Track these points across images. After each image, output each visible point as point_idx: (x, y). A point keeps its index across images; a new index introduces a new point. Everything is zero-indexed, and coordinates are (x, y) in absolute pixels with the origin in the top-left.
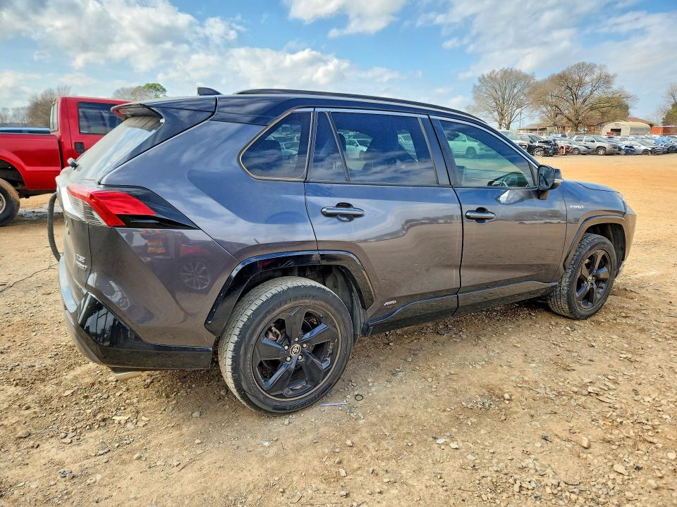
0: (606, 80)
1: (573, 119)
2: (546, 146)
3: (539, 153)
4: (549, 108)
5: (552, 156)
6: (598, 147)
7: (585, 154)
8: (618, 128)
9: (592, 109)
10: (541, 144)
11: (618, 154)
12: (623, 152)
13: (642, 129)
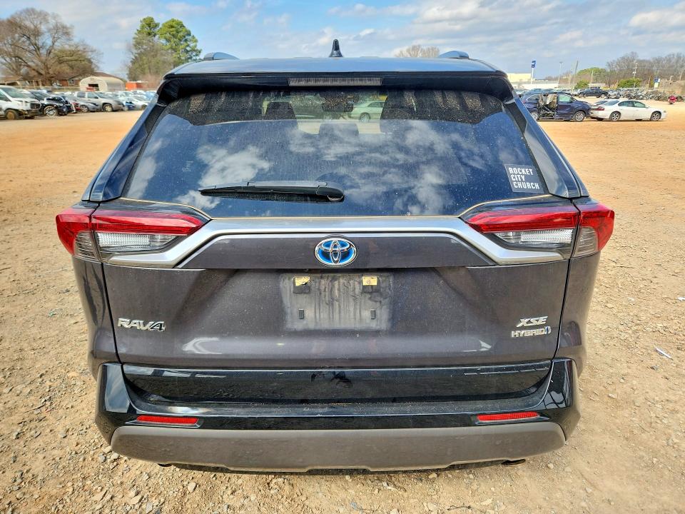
0: (63, 31)
1: (43, 72)
2: (57, 104)
3: (51, 113)
4: (8, 59)
5: (65, 115)
6: (104, 104)
7: (94, 112)
8: (95, 83)
9: (60, 62)
10: (51, 102)
11: (122, 110)
12: (126, 108)
13: (118, 85)
